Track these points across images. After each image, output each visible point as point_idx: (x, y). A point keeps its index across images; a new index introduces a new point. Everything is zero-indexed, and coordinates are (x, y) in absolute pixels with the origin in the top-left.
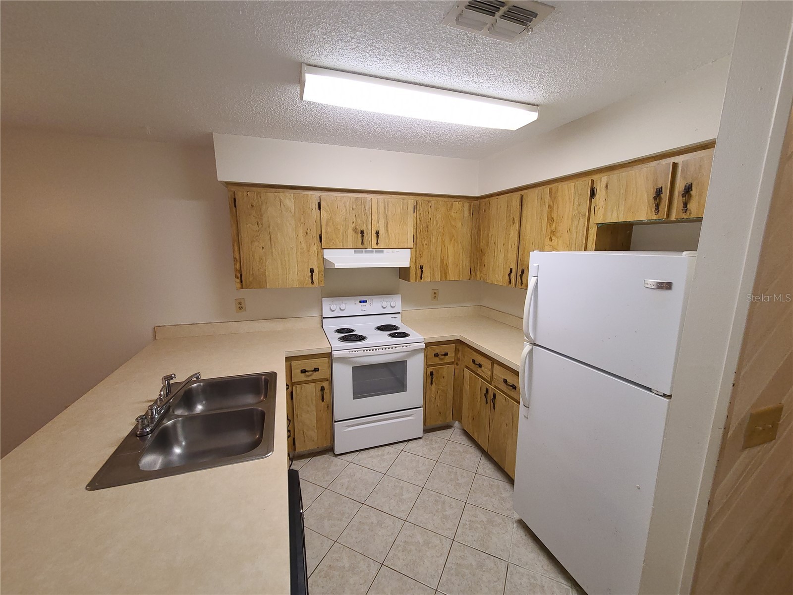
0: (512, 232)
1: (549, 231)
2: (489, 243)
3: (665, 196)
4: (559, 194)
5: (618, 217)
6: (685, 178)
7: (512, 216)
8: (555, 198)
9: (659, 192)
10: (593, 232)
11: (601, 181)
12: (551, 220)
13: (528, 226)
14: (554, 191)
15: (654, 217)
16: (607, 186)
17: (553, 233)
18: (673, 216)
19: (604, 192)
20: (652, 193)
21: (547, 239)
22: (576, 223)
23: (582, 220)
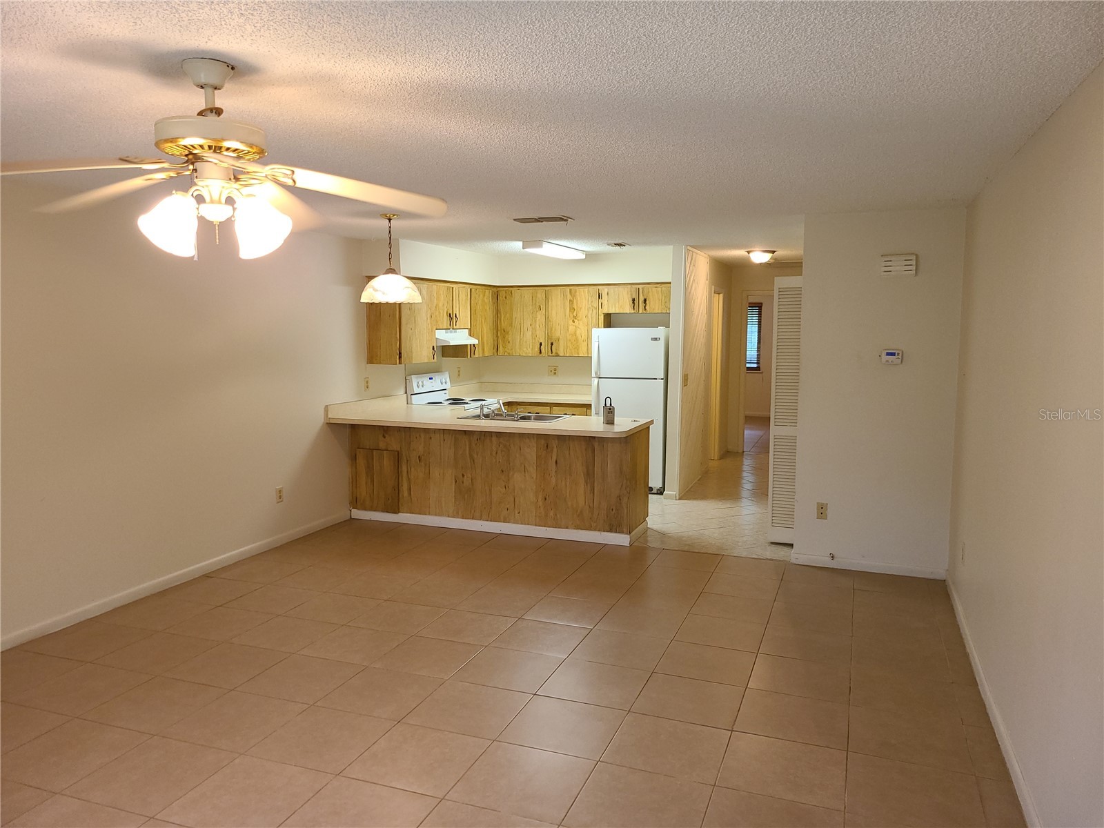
0: (539, 316)
1: (572, 316)
2: (513, 323)
3: (636, 302)
4: (578, 293)
5: (608, 310)
6: (643, 295)
7: (538, 304)
8: (574, 296)
9: (634, 300)
10: (602, 318)
11: (605, 290)
12: (572, 309)
13: (554, 313)
14: (573, 291)
15: (633, 312)
16: (608, 294)
17: (575, 317)
18: (641, 312)
19: (606, 296)
20: (631, 300)
21: (571, 322)
22: (591, 312)
23: (594, 311)
